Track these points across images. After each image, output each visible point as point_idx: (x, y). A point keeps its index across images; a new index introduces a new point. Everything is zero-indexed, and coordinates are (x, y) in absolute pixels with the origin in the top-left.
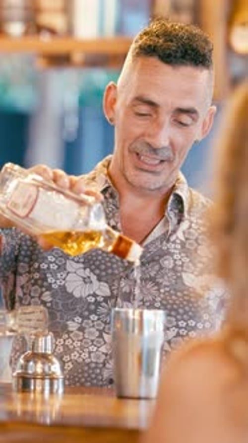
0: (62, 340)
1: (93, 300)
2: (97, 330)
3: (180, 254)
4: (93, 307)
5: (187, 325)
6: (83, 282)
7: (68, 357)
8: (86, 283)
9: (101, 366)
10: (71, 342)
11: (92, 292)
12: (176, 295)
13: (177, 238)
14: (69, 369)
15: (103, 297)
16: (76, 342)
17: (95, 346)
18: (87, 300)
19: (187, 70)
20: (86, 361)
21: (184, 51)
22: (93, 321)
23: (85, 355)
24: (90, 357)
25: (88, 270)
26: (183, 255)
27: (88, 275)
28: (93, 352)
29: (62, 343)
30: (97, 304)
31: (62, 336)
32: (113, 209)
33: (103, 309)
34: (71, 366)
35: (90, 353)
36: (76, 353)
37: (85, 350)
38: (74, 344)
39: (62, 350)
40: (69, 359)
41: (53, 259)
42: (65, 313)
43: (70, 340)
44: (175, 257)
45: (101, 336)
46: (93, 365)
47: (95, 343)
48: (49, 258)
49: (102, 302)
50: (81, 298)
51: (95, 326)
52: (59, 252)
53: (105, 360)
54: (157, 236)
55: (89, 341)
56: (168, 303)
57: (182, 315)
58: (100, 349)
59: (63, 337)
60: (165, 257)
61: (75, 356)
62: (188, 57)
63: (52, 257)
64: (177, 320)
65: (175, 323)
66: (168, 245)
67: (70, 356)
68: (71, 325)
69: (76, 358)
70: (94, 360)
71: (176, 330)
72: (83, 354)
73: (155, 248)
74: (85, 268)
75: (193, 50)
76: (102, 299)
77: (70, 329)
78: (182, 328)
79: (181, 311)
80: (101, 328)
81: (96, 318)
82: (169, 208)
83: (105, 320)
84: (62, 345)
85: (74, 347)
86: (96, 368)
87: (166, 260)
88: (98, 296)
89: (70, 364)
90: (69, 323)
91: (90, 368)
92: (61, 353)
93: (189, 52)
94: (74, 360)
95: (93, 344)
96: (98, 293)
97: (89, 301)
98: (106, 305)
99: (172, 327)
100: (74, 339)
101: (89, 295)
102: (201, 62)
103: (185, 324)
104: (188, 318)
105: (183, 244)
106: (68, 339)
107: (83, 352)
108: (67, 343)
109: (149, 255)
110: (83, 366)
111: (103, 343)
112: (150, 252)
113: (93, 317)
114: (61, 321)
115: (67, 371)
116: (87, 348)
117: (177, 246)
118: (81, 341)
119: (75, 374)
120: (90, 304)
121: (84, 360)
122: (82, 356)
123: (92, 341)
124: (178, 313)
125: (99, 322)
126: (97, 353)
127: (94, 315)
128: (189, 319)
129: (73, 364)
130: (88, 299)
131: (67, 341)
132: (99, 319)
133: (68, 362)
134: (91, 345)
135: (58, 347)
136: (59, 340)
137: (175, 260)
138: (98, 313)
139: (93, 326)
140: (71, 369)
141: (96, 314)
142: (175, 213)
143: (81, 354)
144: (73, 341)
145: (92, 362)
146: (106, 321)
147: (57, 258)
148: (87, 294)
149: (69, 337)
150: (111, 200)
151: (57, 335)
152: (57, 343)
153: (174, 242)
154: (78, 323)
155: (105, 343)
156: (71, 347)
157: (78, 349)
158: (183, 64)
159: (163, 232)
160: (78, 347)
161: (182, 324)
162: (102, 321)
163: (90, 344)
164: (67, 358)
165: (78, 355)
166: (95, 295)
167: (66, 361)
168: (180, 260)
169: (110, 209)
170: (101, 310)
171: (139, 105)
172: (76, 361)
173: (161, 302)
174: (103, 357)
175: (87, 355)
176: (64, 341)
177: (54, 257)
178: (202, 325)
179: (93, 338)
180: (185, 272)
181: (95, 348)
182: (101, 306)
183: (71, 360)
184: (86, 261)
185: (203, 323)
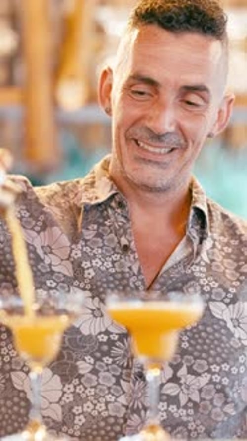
0: (71, 386)
1: (105, 338)
2: (114, 376)
3: (206, 278)
4: (105, 348)
5: (221, 370)
6: (92, 316)
7: (80, 408)
8: (95, 316)
9: (122, 421)
10: (83, 389)
11: (103, 330)
12: (205, 331)
13: (202, 259)
14: (80, 424)
15: (116, 334)
16: (89, 389)
17: (113, 395)
18: (98, 339)
19: (193, 38)
20: (102, 414)
21: (188, 14)
22: (107, 365)
23: (101, 407)
24: (107, 409)
25: (97, 299)
26: (210, 279)
27: (97, 306)
28: (110, 402)
29: (72, 389)
30: (111, 343)
31: (72, 380)
32: (124, 224)
33: (119, 350)
34: (84, 420)
35: (107, 403)
36: (89, 404)
37: (100, 400)
38: (87, 391)
39: (71, 399)
40: (80, 411)
41: (54, 285)
42: (74, 351)
43: (81, 386)
44: (201, 282)
45: (118, 383)
46: (112, 420)
47: (112, 391)
48: (48, 283)
49: (116, 341)
50: (90, 336)
51: (111, 371)
52: (61, 275)
53: (125, 414)
54: (178, 259)
55: (105, 388)
56: (198, 343)
57: (214, 357)
58: (118, 400)
59: (73, 382)
60: (189, 284)
61: (88, 407)
62: (193, 21)
63: (52, 281)
64: (209, 364)
65: (206, 368)
66: (192, 268)
67: (83, 407)
68: (81, 366)
69: (89, 410)
70: (112, 414)
71: (209, 376)
72: (99, 405)
73: (178, 273)
74: (93, 297)
75: (200, 13)
76: (116, 337)
77: (81, 372)
78: (214, 373)
79: (212, 352)
80: (118, 374)
81: (110, 361)
82: (190, 226)
83: (121, 363)
84: (71, 393)
85: (87, 396)
86: (116, 423)
87: (191, 286)
88: (112, 333)
89: (82, 417)
90: (78, 363)
91: (107, 424)
92: (70, 402)
93: (195, 15)
94: (87, 412)
95: (109, 393)
96: (111, 329)
97: (101, 340)
98: (121, 345)
99: (204, 373)
100: (86, 385)
101: (100, 333)
102: (210, 28)
103: (218, 368)
104: (221, 360)
105: (209, 267)
106: (79, 385)
107: (99, 402)
108: (77, 390)
109: (170, 282)
110: (98, 421)
111: (121, 392)
112: (171, 279)
113: (108, 360)
114: (69, 362)
115: (78, 427)
116: (104, 397)
117: (201, 269)
118: (95, 387)
119: (89, 431)
120: (101, 343)
121: (99, 413)
122: (97, 408)
123: (109, 388)
124: (209, 355)
125: (115, 366)
126: (116, 404)
127: (107, 358)
128: (223, 363)
129: (85, 417)
130: (99, 337)
131: (78, 388)
132: (114, 363)
133: (79, 415)
134: (108, 394)
135: (66, 395)
136: (67, 386)
137: (202, 286)
138: (112, 355)
139: (108, 371)
140: (83, 425)
141: (110, 357)
142: (197, 231)
143: (95, 405)
144: (86, 388)
145: (110, 416)
146: (123, 365)
147: (58, 283)
148: (98, 331)
149: (80, 383)
150: (119, 211)
151: (65, 380)
152: (65, 389)
153: (198, 264)
154: (90, 363)
155: (124, 392)
156: (83, 396)
157: (92, 398)
158: (187, 29)
159: (185, 254)
160: (92, 395)
161: (215, 368)
162: (118, 365)
163: (107, 392)
164: (77, 410)
165: (92, 407)
166: (107, 333)
167: (77, 413)
168: (208, 285)
169: (120, 224)
170: (116, 351)
171: (138, 84)
172: (90, 414)
173: (188, 341)
174: (124, 410)
175: (104, 408)
176: (75, 387)
177: (54, 281)
178: (237, 370)
179: (110, 385)
180: (214, 300)
181: (113, 398)
182: (116, 347)
183: (83, 413)
184: (95, 287)
185: (238, 368)
